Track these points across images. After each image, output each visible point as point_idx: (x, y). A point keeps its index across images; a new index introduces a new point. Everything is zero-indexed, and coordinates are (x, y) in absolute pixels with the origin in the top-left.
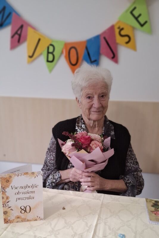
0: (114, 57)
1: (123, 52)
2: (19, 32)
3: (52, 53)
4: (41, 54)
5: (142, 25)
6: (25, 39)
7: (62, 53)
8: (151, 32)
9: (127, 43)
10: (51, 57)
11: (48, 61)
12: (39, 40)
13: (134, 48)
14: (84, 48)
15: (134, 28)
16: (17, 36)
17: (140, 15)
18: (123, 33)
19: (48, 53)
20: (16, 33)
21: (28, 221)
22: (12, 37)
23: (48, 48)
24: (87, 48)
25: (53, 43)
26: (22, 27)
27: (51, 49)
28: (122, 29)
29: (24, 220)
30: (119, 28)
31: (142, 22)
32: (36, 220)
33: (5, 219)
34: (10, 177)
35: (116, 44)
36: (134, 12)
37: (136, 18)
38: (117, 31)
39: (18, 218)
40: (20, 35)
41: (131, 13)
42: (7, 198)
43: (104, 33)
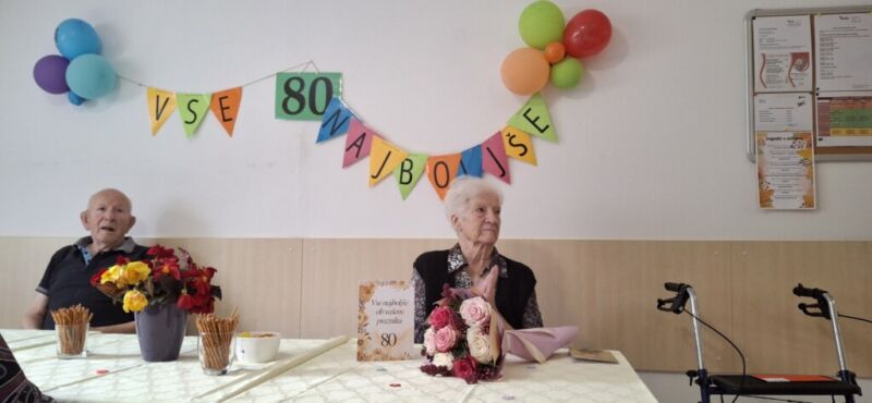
0: (504, 174)
1: (517, 167)
2: (359, 143)
3: (408, 171)
4: (391, 173)
5: (542, 131)
6: (368, 154)
7: (423, 171)
8: (556, 139)
9: (522, 155)
10: (406, 177)
11: (401, 183)
12: (390, 153)
13: (534, 162)
14: (458, 163)
15: (531, 135)
16: (355, 149)
17: (538, 118)
18: (514, 141)
19: (403, 170)
20: (355, 144)
21: (391, 359)
22: (347, 150)
23: (403, 164)
24: (461, 162)
25: (411, 158)
26: (364, 135)
27: (407, 166)
28: (514, 136)
29: (385, 358)
30: (509, 135)
31: (542, 128)
32: (403, 359)
33: (359, 354)
34: (372, 286)
35: (506, 157)
36: (528, 115)
37: (533, 123)
38: (506, 140)
39: (378, 353)
40: (359, 147)
41: (525, 115)
42: (366, 318)
43: (488, 141)
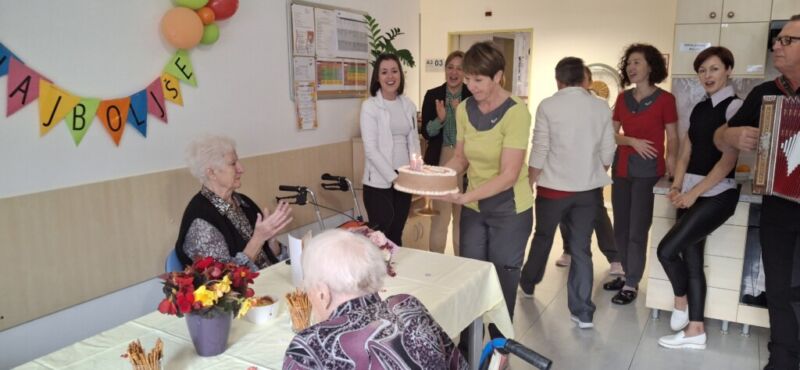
2: (23, 88)
3: (81, 116)
4: (64, 118)
5: (188, 78)
6: (36, 96)
7: (96, 115)
8: (196, 84)
9: (175, 97)
10: (79, 122)
11: (75, 129)
12: (60, 98)
13: (181, 103)
14: (128, 106)
15: (178, 80)
16: (20, 95)
17: (185, 66)
18: (169, 86)
19: (75, 116)
20: (19, 88)
22: (11, 95)
23: (75, 109)
24: (131, 106)
25: (83, 103)
26: (28, 78)
27: (79, 111)
28: (168, 81)
30: (165, 81)
31: (188, 75)
35: (163, 99)
37: (182, 70)
38: (164, 84)
40: (25, 92)
41: (176, 63)
43: (150, 86)
